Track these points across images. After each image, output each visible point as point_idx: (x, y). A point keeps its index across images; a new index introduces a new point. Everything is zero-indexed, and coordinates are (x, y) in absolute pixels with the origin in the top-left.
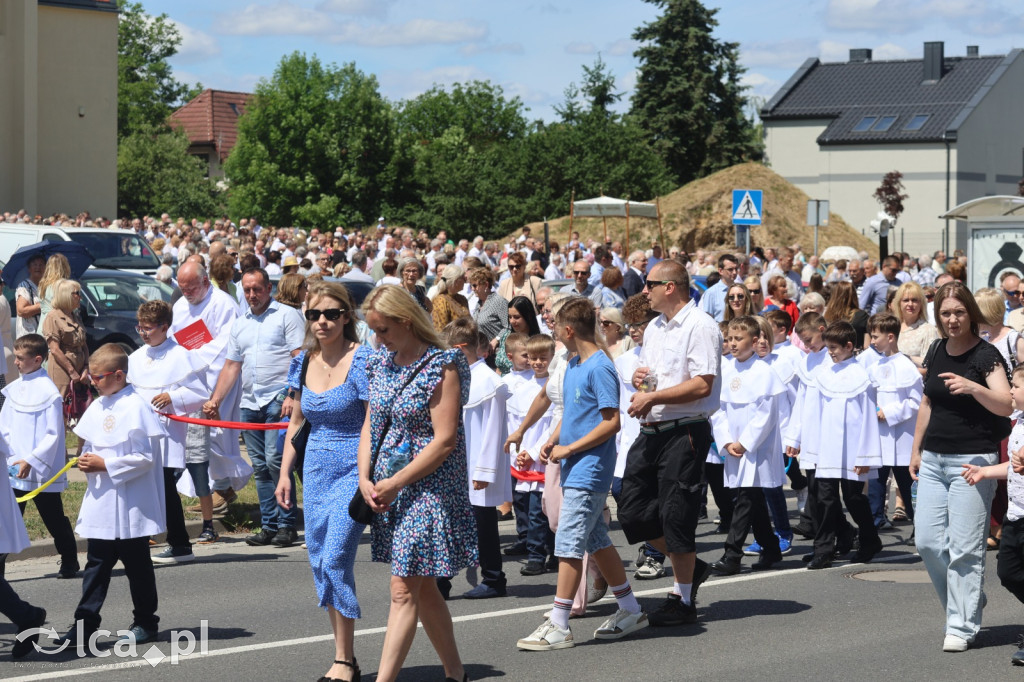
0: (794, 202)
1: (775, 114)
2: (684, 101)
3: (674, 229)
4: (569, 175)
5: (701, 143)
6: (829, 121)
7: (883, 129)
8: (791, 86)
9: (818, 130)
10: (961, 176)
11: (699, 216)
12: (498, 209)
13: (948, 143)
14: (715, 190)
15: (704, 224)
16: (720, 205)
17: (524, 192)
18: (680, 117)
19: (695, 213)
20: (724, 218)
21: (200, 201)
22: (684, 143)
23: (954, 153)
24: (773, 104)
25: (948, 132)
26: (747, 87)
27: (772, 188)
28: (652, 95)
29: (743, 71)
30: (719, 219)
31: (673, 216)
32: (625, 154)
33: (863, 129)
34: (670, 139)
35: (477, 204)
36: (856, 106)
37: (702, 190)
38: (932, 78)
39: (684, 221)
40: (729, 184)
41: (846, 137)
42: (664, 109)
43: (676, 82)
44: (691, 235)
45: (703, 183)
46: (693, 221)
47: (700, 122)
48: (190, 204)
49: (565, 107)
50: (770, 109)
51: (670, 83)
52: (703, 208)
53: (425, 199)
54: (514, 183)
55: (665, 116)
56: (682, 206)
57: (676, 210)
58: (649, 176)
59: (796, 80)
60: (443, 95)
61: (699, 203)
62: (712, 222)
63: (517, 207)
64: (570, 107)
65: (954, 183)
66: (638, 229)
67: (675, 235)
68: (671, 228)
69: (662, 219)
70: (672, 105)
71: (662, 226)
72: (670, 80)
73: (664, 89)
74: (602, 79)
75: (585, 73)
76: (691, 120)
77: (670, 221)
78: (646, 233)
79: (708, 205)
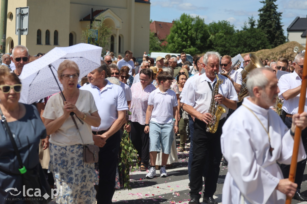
2: (270, 26)
3: (278, 56)
4: (248, 43)
5: (274, 36)
6: (303, 31)
9: (301, 33)
11: (283, 53)
12: (231, 50)
14: (286, 47)
15: (284, 55)
16: (288, 50)
17: (237, 46)
18: (270, 29)
21: (158, 47)
22: (270, 35)
26: (282, 23)
28: (262, 24)
29: (281, 19)
30: (288, 54)
31: (277, 53)
32: (260, 39)
34: (267, 34)
35: (227, 49)
37: (283, 47)
39: (280, 54)
40: (290, 46)
42: (265, 28)
45: (283, 45)
46: (282, 54)
48: (155, 48)
49: (244, 27)
50: (289, 28)
51: (267, 22)
52: (284, 51)
53: (215, 48)
54: (234, 44)
55: (266, 29)
57: (278, 52)
58: (265, 43)
59: (294, 22)
60: (215, 23)
62: (286, 54)
63: (236, 50)
64: (245, 26)
66: (269, 56)
68: (277, 55)
69: (275, 54)
70: (268, 27)
71: (275, 55)
72: (267, 21)
73: (266, 23)
74: (253, 21)
75: (249, 19)
76: (272, 30)
77: (276, 54)
78: (271, 57)
79: (285, 51)
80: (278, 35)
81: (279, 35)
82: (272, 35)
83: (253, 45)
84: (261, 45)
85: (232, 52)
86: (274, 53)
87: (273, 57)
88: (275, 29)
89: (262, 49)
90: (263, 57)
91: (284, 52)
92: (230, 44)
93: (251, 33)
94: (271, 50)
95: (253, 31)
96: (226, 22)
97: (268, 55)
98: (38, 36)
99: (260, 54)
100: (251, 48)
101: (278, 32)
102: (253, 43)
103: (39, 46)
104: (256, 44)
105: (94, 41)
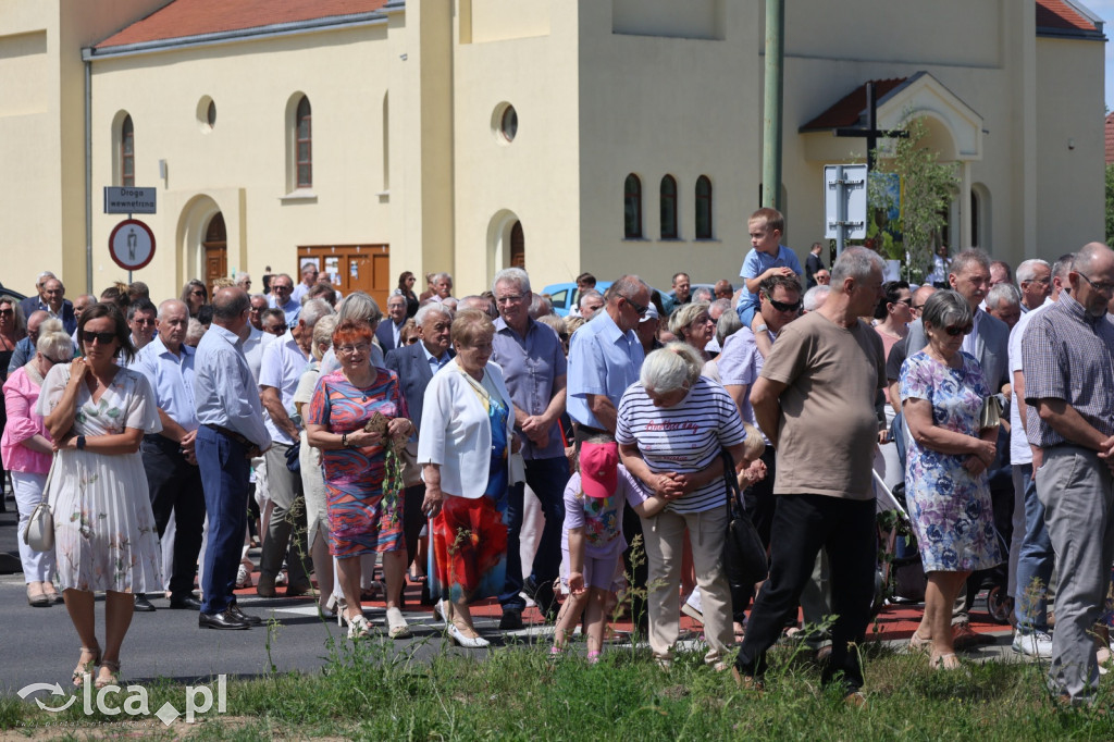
98: (627, 202)
103: (634, 245)
105: (887, 222)
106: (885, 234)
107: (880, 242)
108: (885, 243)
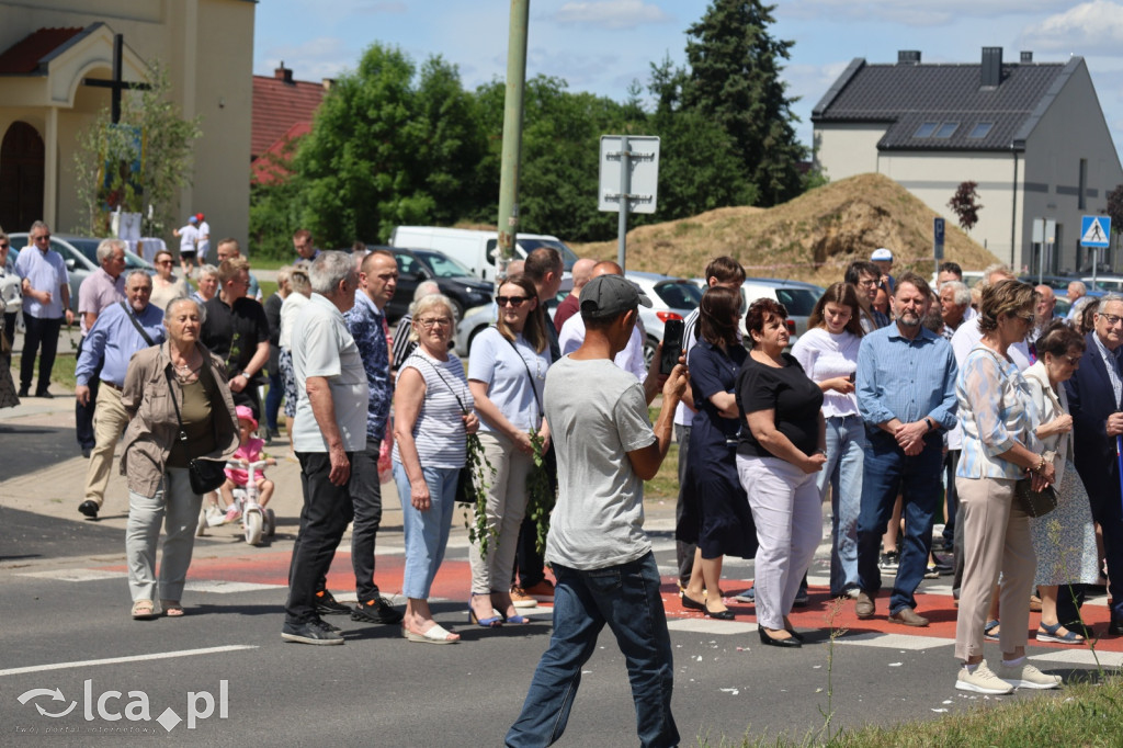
0: (918, 211)
1: (827, 116)
2: (741, 101)
3: (807, 237)
5: (759, 144)
6: (887, 126)
7: (946, 135)
8: (840, 87)
9: (877, 135)
10: (1028, 187)
11: (829, 225)
13: (1016, 153)
14: (843, 199)
15: (834, 233)
16: (849, 215)
18: (740, 117)
19: (825, 221)
20: (853, 227)
22: (741, 143)
23: (1021, 163)
24: (824, 106)
25: (1015, 142)
27: (899, 198)
28: (704, 92)
30: (849, 228)
31: (804, 224)
32: (710, 159)
33: (924, 135)
34: (728, 138)
36: (912, 110)
37: (827, 198)
38: (990, 85)
39: (815, 229)
40: (857, 194)
41: (906, 142)
42: (718, 109)
43: (735, 81)
44: (822, 244)
46: (823, 229)
47: (759, 122)
49: (628, 104)
50: (821, 111)
51: (730, 81)
52: (832, 217)
55: (723, 114)
56: (811, 214)
57: (806, 218)
58: (732, 179)
59: (844, 82)
61: (829, 212)
62: (842, 231)
64: (633, 104)
65: (1020, 194)
66: (768, 236)
67: (808, 243)
68: (802, 236)
69: (793, 227)
70: (728, 104)
71: (793, 234)
72: (727, 78)
73: (721, 88)
74: (671, 77)
75: (653, 70)
76: (749, 121)
77: (801, 229)
78: (777, 241)
79: (837, 213)
80: (774, 142)
81: (778, 143)
82: (748, 143)
83: (681, 185)
84: (712, 188)
85: (587, 219)
86: (791, 223)
87: (787, 243)
88: (763, 114)
89: (722, 203)
90: (739, 241)
91: (834, 221)
92: (576, 184)
93: (668, 133)
94: (772, 213)
95: (675, 127)
96: (551, 81)
97: (764, 232)
99: (727, 230)
100: (669, 200)
101: (775, 131)
102: (677, 180)
104: (691, 182)
105: (130, 175)
106: (128, 187)
107: (123, 195)
108: (127, 196)
